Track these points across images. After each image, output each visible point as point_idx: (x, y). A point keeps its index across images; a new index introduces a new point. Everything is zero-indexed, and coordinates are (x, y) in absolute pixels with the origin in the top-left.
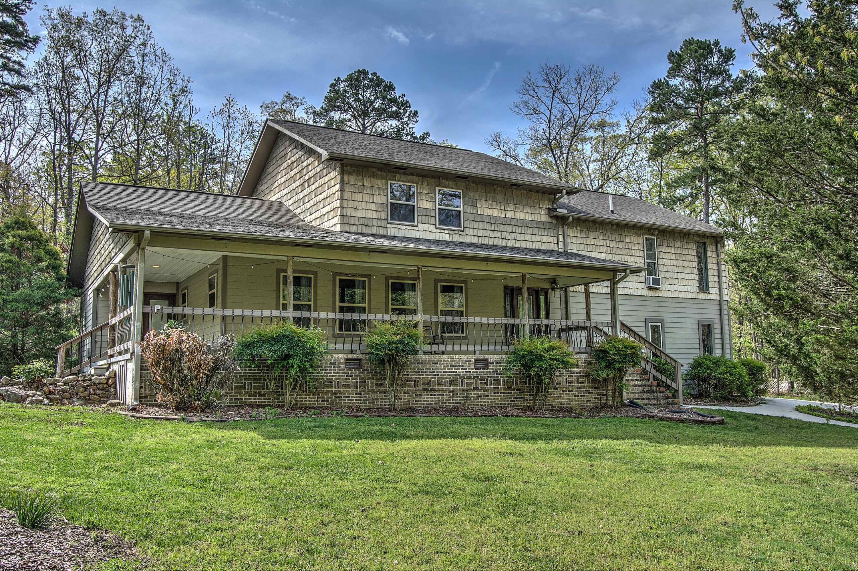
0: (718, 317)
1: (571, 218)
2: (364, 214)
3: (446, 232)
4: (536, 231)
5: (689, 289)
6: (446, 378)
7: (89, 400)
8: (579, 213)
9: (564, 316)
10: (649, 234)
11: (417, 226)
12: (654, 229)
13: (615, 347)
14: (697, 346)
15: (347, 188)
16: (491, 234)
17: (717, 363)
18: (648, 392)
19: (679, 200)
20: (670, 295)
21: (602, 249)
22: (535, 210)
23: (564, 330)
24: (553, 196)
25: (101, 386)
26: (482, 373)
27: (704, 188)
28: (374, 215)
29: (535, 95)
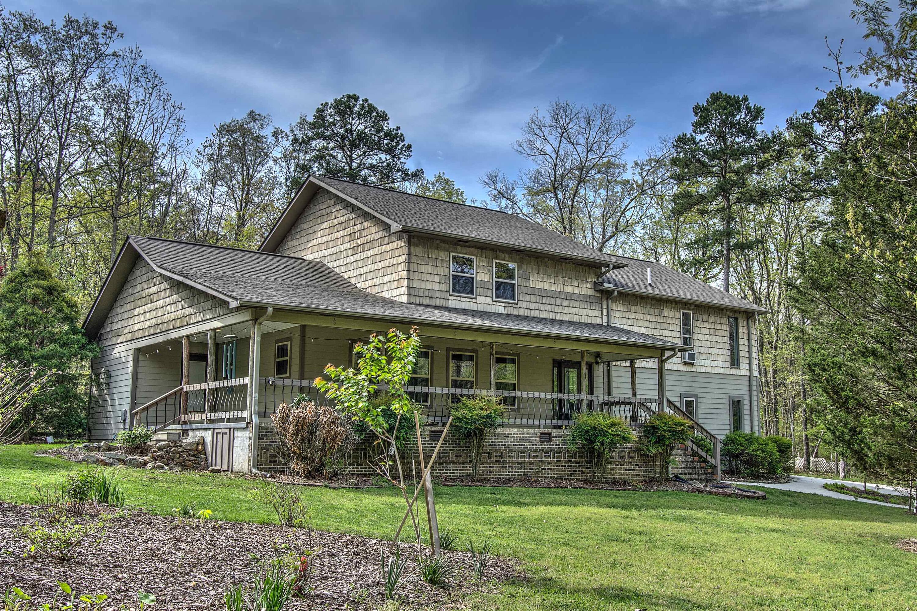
0: (747, 393)
1: (616, 293)
2: (428, 286)
3: (501, 304)
4: (582, 305)
5: (721, 364)
6: (516, 450)
7: (185, 466)
8: (622, 287)
9: (606, 391)
10: (685, 309)
11: (476, 299)
12: (691, 304)
13: (665, 424)
14: (728, 422)
15: (413, 260)
16: (542, 307)
17: (750, 440)
18: (690, 468)
19: (699, 262)
20: (703, 370)
21: (642, 323)
22: (583, 283)
23: (606, 404)
24: (598, 270)
25: (192, 453)
26: (546, 446)
27: (725, 252)
28: (437, 287)
29: (541, 135)
